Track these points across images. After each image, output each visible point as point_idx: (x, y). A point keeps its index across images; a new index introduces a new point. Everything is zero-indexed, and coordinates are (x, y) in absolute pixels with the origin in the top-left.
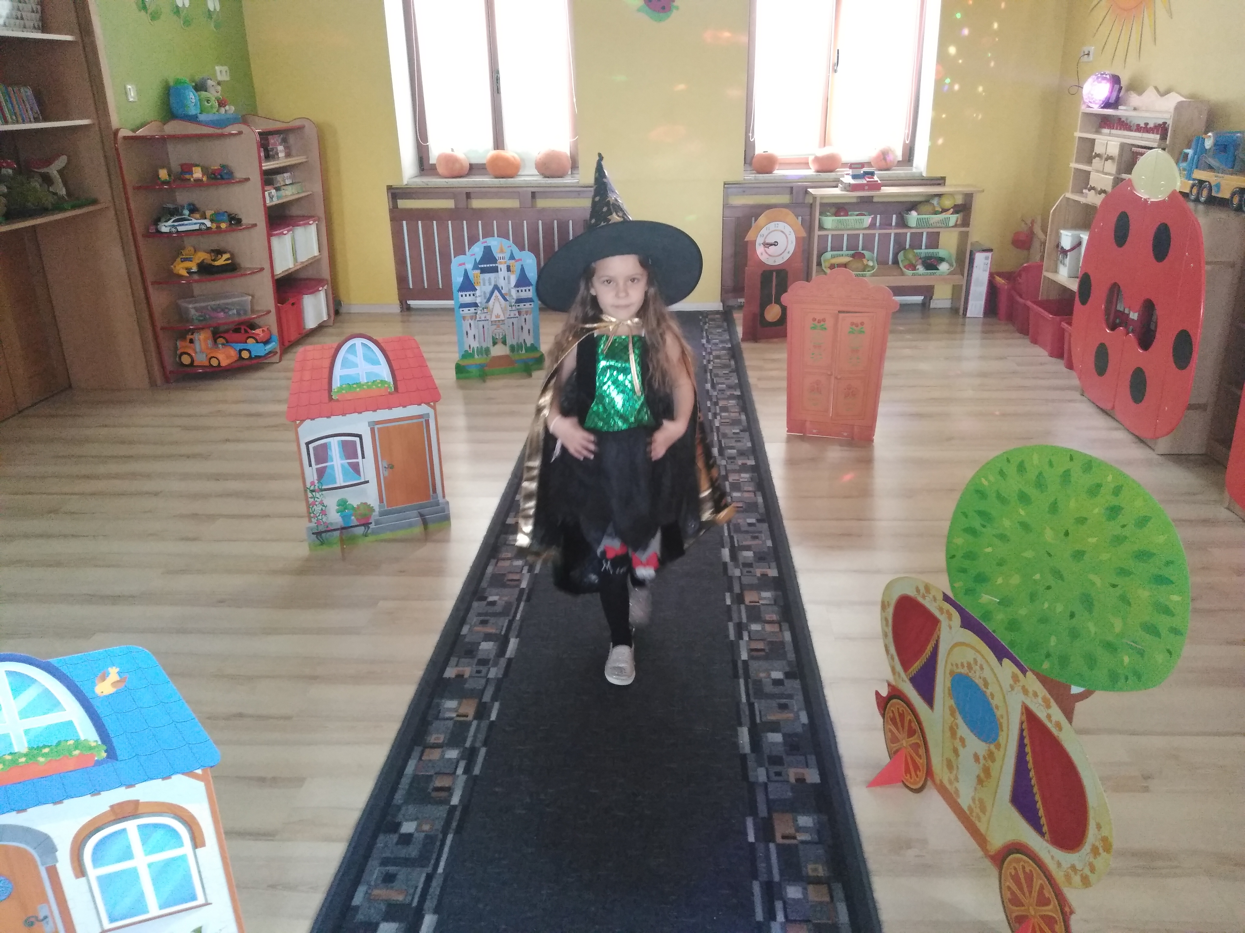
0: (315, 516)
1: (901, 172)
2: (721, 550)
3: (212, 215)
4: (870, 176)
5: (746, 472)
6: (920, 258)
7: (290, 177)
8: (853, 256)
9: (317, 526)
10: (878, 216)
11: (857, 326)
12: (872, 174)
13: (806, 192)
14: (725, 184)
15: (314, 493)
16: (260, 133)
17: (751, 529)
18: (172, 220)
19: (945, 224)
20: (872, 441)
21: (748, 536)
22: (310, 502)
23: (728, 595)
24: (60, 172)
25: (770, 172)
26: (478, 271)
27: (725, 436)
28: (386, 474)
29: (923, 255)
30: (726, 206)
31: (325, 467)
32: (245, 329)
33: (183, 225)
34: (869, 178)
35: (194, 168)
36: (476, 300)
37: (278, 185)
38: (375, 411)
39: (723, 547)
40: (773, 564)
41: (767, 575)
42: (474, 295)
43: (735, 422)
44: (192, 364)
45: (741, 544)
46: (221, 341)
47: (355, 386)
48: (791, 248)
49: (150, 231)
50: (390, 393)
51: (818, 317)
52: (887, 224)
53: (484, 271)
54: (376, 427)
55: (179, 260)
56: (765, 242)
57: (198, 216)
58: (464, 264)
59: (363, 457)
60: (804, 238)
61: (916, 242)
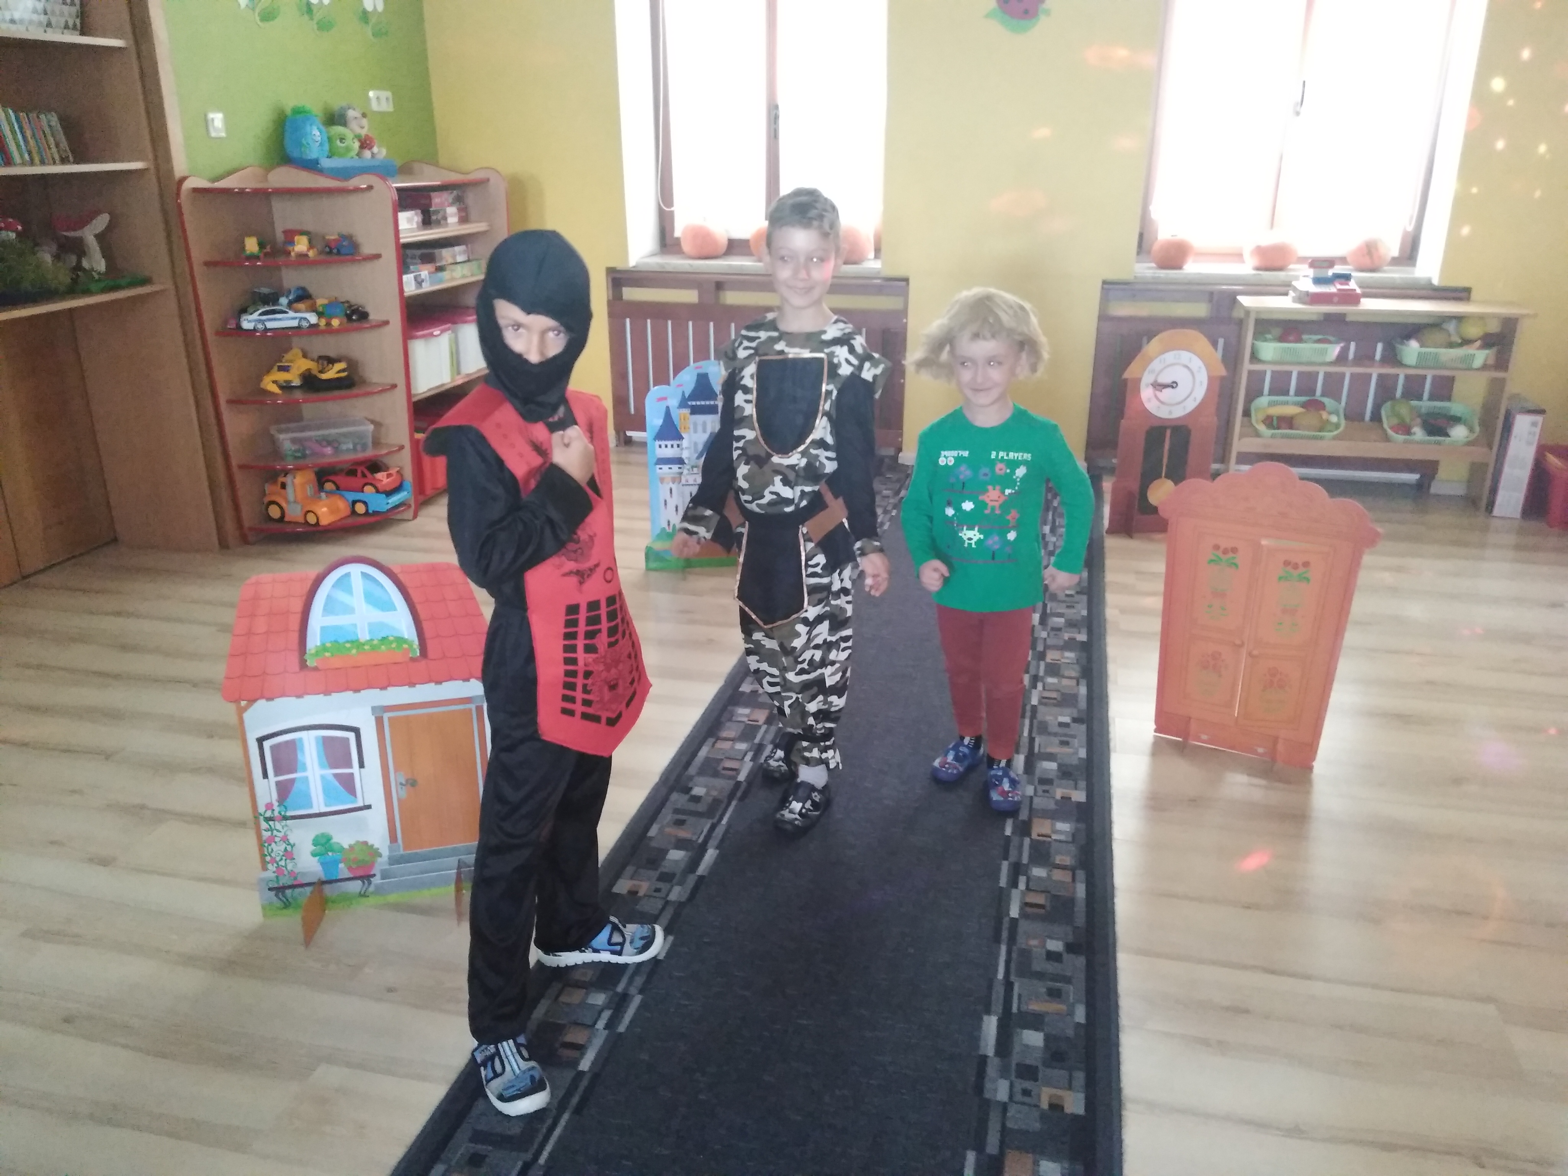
0: (273, 861)
1: (1396, 275)
2: (982, 1019)
3: (324, 306)
4: (1343, 281)
5: (1064, 819)
6: (1420, 416)
7: (464, 252)
8: (1304, 405)
9: (277, 877)
10: (1353, 346)
11: (1296, 567)
12: (1346, 278)
13: (1234, 301)
14: (1105, 282)
15: (271, 823)
16: (399, 190)
17: (1051, 967)
18: (260, 311)
19: (1466, 365)
20: (1310, 769)
21: (1041, 988)
22: (264, 838)
23: (971, 1157)
24: (100, 237)
25: (1180, 268)
26: (687, 411)
27: (1043, 729)
28: (403, 793)
29: (1423, 410)
30: (1103, 317)
31: (293, 781)
32: (362, 472)
33: (275, 319)
34: (1341, 284)
35: (296, 238)
36: (682, 454)
37: (443, 263)
38: (383, 688)
39: (988, 1012)
40: (1080, 1077)
41: (1061, 1108)
42: (678, 446)
43: (1067, 700)
44: (282, 519)
45: (1024, 1008)
46: (329, 486)
47: (348, 645)
48: (1200, 393)
49: (229, 327)
50: (413, 660)
51: (1224, 544)
52: (1365, 357)
53: (695, 410)
54: (386, 716)
55: (276, 368)
56: (1156, 381)
57: (301, 306)
58: (665, 399)
59: (362, 765)
60: (1222, 379)
61: (1413, 389)
